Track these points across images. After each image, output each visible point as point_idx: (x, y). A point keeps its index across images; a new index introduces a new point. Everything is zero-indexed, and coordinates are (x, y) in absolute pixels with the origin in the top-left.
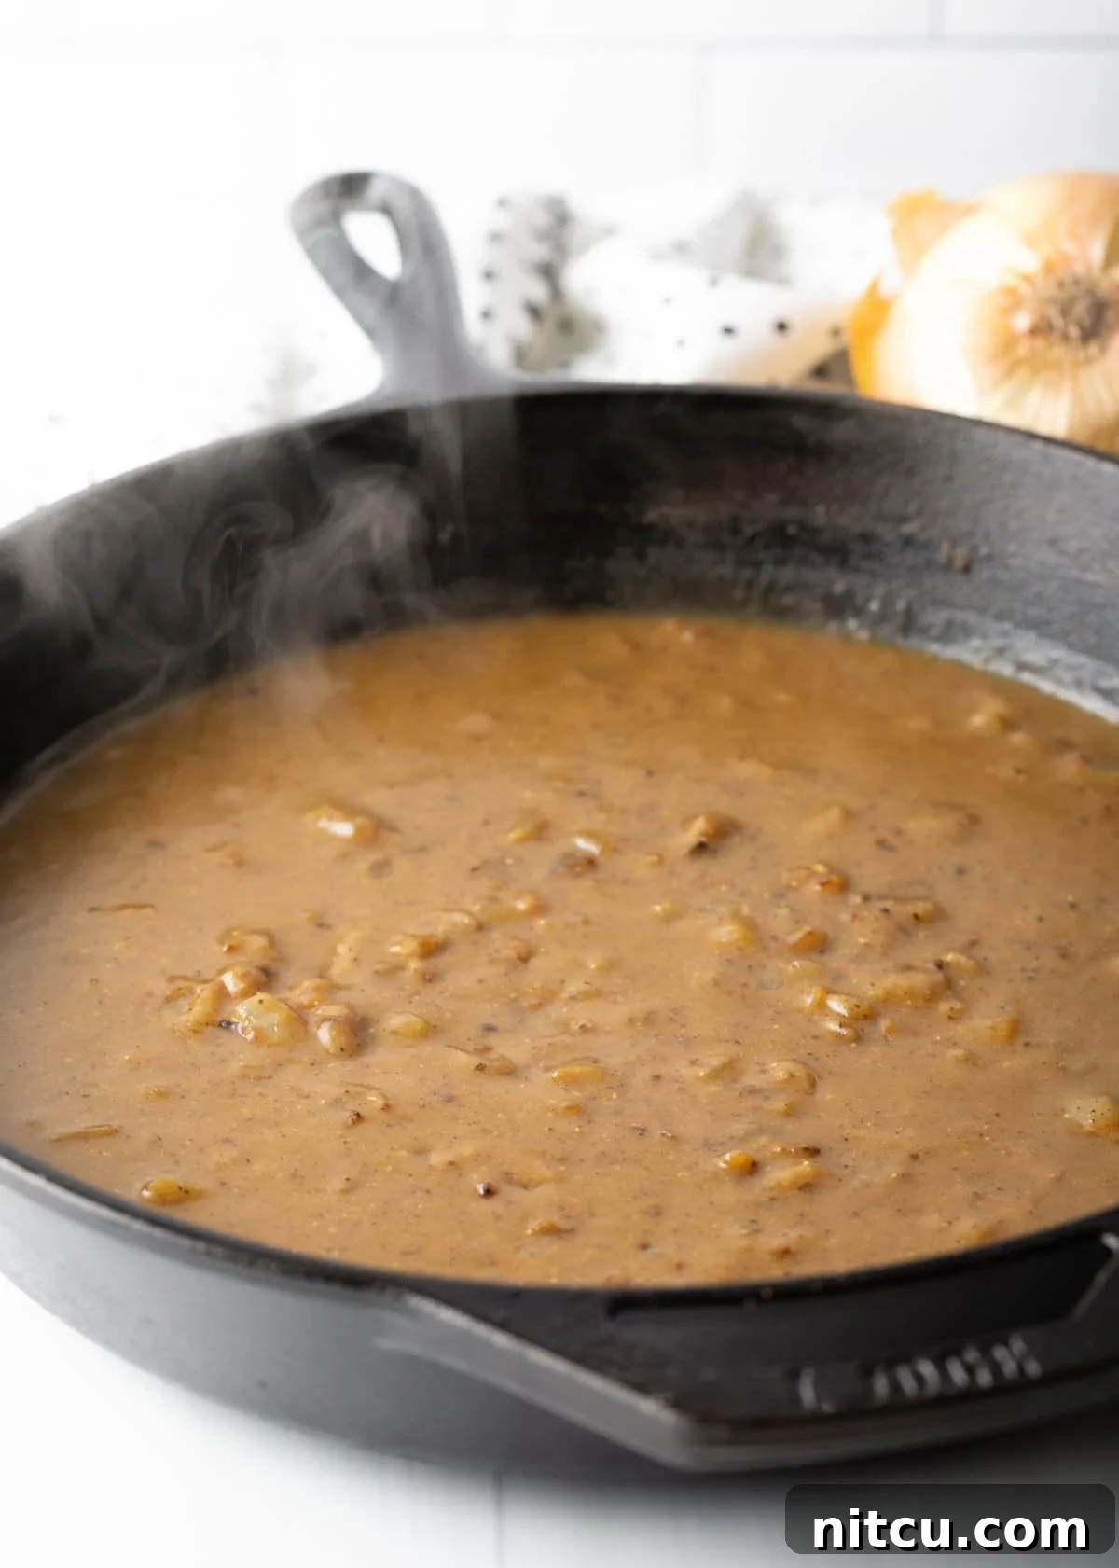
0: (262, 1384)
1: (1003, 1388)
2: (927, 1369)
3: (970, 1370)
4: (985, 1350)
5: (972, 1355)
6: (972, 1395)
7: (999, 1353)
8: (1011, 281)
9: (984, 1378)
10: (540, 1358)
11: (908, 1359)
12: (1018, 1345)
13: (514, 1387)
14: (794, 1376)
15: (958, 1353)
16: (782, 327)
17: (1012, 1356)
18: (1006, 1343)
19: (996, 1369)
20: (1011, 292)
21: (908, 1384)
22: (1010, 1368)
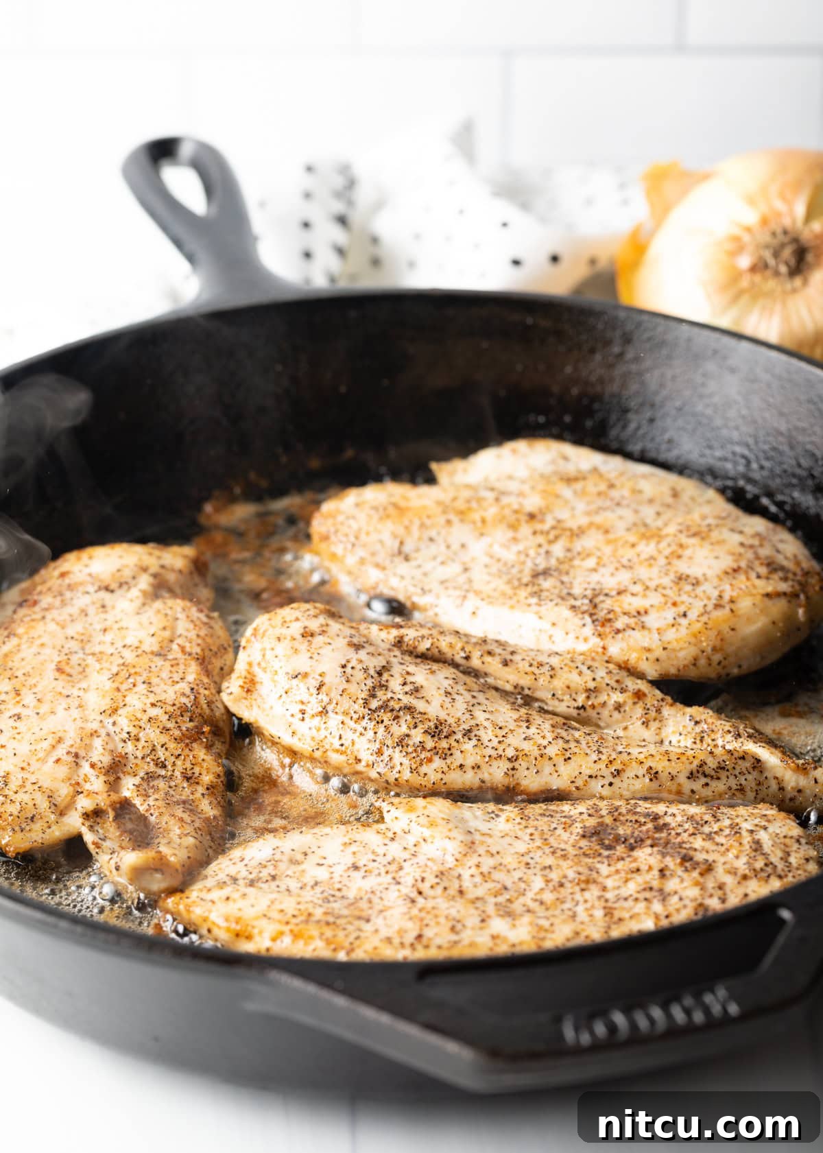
0: (156, 1039)
1: (712, 1024)
2: (657, 1013)
3: (688, 1012)
4: (698, 996)
5: (688, 1001)
6: (690, 1029)
7: (708, 998)
8: (737, 231)
9: (698, 1017)
10: (369, 1013)
11: (643, 1007)
12: (722, 992)
13: (349, 1035)
14: (558, 1020)
15: (678, 999)
16: (555, 259)
17: (719, 1001)
18: (713, 991)
19: (707, 1010)
20: (736, 239)
21: (643, 1023)
22: (716, 1010)
